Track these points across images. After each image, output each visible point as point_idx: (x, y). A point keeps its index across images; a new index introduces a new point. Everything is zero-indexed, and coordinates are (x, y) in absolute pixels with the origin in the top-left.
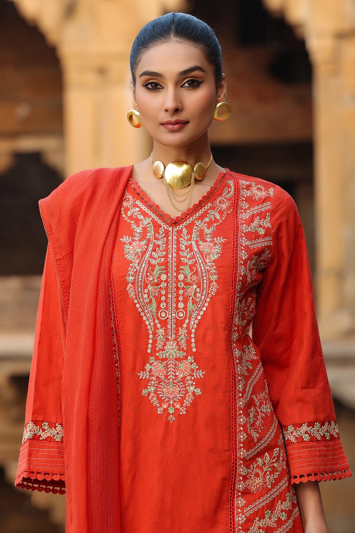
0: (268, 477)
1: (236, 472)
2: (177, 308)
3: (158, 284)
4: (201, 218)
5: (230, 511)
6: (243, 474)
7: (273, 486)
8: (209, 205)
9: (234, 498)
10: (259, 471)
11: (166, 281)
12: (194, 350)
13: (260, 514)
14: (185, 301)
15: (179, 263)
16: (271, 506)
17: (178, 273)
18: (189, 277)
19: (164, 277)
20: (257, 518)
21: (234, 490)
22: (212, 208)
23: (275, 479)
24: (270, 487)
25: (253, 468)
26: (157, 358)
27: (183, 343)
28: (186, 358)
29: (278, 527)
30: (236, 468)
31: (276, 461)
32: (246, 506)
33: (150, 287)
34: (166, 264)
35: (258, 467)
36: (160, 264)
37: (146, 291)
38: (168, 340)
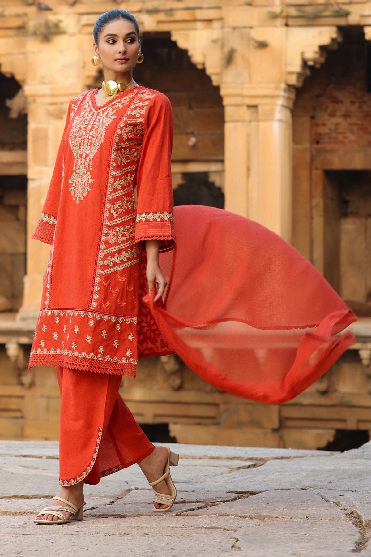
0: (119, 238)
1: (102, 231)
2: (87, 149)
3: (81, 137)
4: (111, 106)
5: (97, 251)
6: (106, 232)
7: (122, 243)
8: (119, 100)
9: (100, 244)
10: (115, 233)
11: (85, 136)
12: (91, 169)
13: (112, 255)
14: (90, 146)
15: (92, 127)
16: (119, 252)
17: (90, 132)
18: (94, 134)
19: (84, 134)
20: (110, 256)
21: (100, 240)
22: (119, 102)
23: (124, 240)
24: (120, 243)
25: (113, 231)
26: (76, 173)
27: (87, 165)
28: (87, 173)
29: (121, 264)
30: (102, 229)
31: (126, 232)
32: (105, 249)
33: (77, 138)
34: (86, 128)
35: (115, 231)
36: (84, 128)
37: (76, 140)
38: (81, 164)
